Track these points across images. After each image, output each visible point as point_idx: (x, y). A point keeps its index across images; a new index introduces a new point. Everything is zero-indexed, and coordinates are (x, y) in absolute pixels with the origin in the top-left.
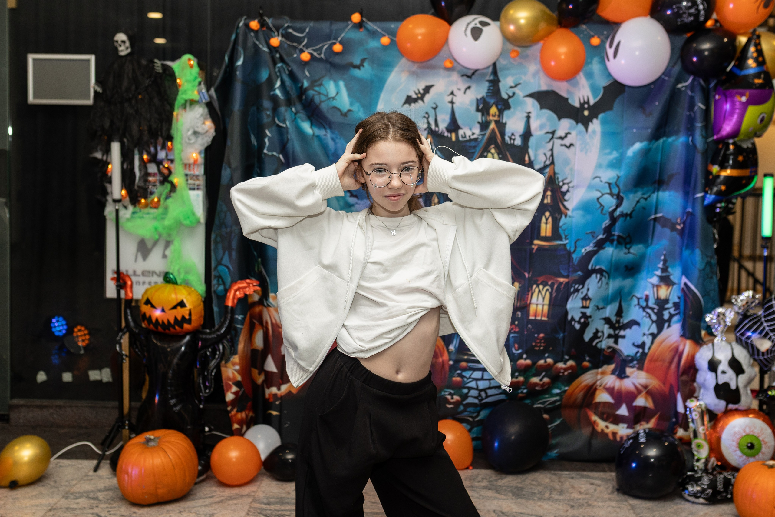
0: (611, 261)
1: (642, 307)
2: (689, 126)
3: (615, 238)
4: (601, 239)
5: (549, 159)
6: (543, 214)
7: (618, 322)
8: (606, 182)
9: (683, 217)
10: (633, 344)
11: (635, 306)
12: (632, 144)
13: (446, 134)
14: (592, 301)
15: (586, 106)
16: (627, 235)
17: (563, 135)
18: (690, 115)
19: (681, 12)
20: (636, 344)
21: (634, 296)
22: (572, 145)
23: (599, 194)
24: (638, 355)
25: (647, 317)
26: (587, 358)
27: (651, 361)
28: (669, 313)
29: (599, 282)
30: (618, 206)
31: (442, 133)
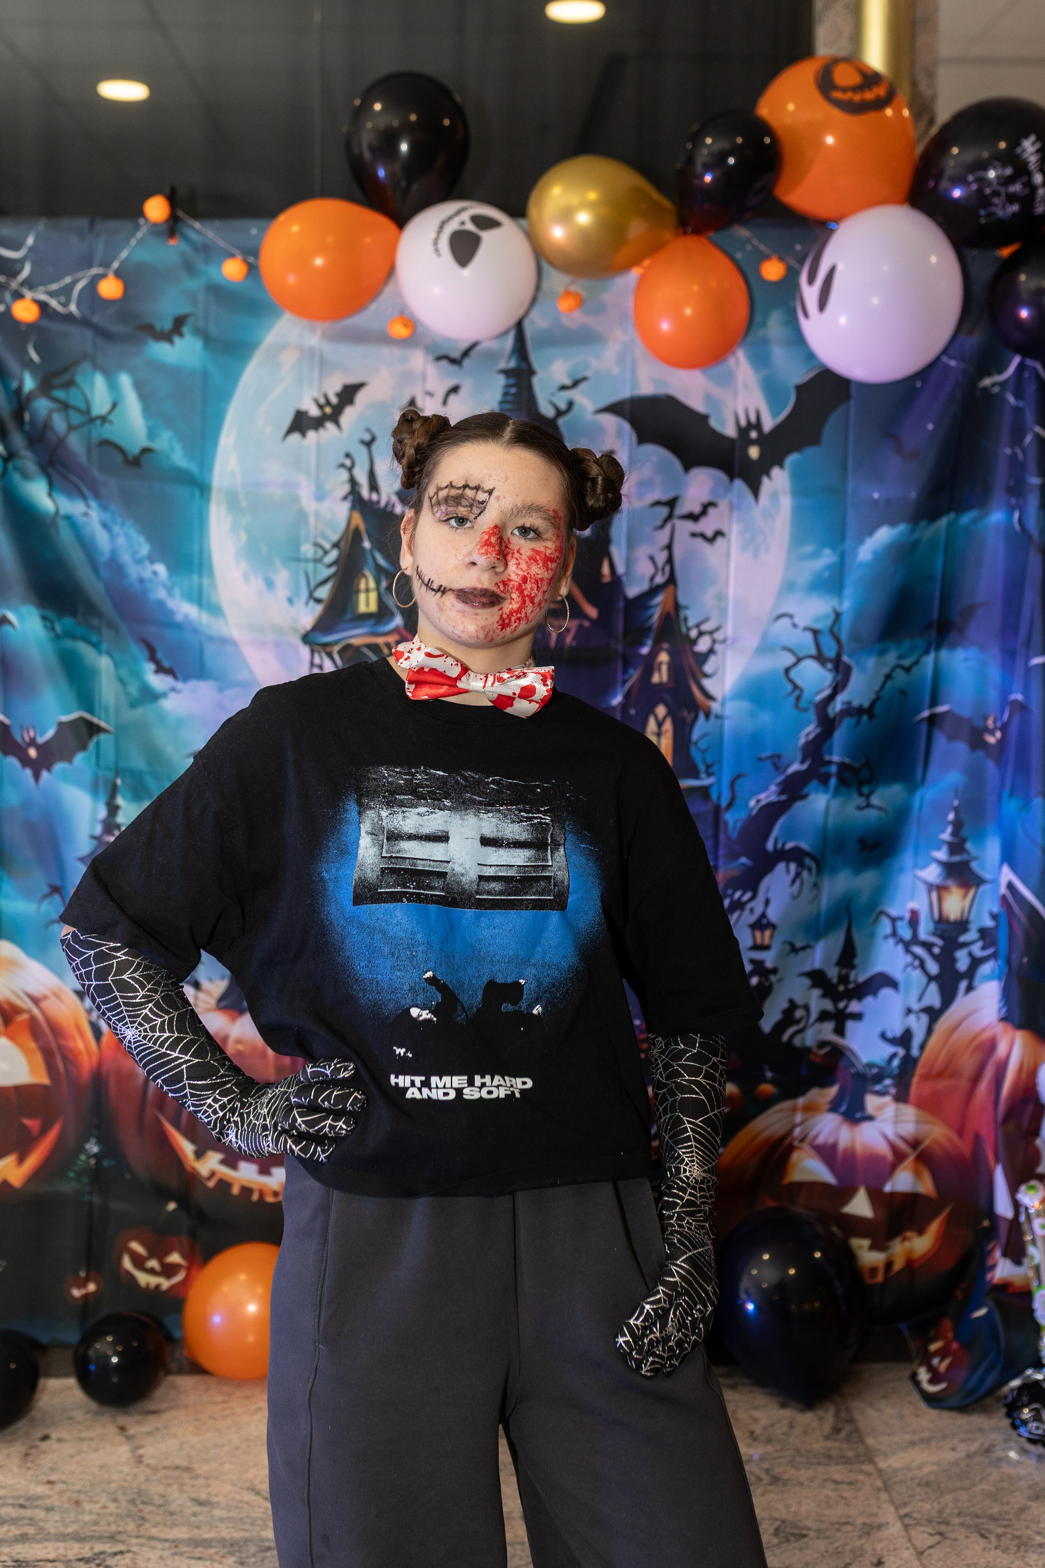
0: (824, 828)
1: (901, 941)
2: (1012, 483)
3: (834, 769)
4: (797, 774)
5: (663, 570)
6: (651, 711)
7: (844, 979)
8: (806, 629)
9: (1002, 714)
10: (883, 1036)
11: (886, 937)
12: (871, 532)
13: (398, 509)
14: (777, 933)
15: (754, 435)
16: (863, 761)
17: (697, 509)
18: (1014, 455)
19: (988, 191)
20: (889, 1035)
21: (882, 913)
22: (719, 534)
23: (790, 660)
24: (896, 1063)
25: (915, 968)
26: (769, 1075)
27: (927, 1077)
28: (970, 954)
29: (793, 882)
30: (837, 688)
31: (389, 507)
